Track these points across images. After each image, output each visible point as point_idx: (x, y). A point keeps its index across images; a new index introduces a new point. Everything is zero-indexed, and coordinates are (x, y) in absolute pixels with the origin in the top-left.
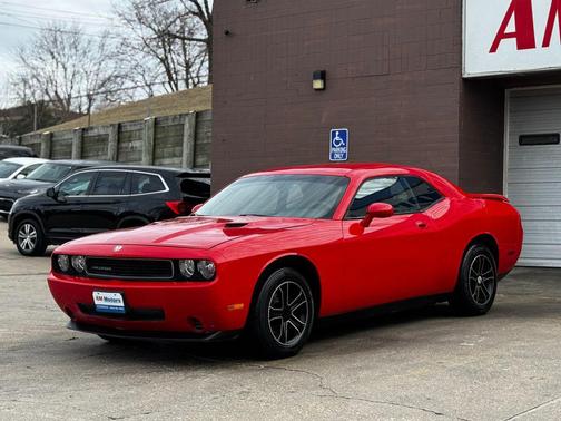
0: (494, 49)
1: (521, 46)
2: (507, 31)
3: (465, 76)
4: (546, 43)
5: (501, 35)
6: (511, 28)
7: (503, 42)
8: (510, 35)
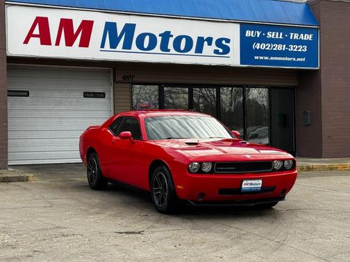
0: (26, 42)
1: (43, 43)
2: (34, 33)
3: (9, 55)
4: (57, 43)
5: (30, 35)
6: (36, 31)
7: (32, 39)
8: (36, 36)
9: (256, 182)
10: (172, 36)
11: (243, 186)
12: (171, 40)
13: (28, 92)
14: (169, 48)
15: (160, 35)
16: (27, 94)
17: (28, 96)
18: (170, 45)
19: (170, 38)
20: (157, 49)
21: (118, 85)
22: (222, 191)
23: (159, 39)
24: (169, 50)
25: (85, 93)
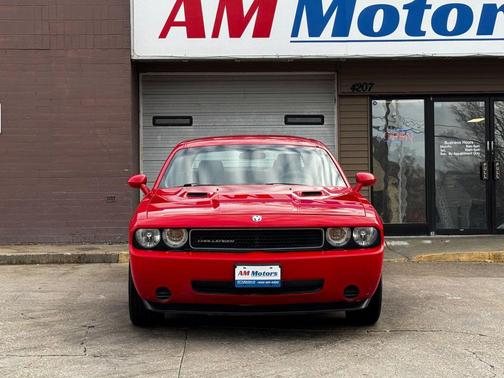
0: (164, 34)
1: (190, 35)
2: (177, 19)
3: (134, 58)
4: (215, 34)
5: (171, 22)
6: (181, 16)
8: (179, 24)
9: (266, 269)
10: (429, 7)
11: (238, 277)
12: (428, 15)
13: (190, 118)
14: (422, 29)
15: (405, 7)
16: (188, 121)
17: (190, 124)
18: (426, 24)
19: (426, 11)
20: (400, 32)
21: (345, 101)
22: (197, 285)
23: (403, 15)
24: (423, 34)
25: (287, 117)
